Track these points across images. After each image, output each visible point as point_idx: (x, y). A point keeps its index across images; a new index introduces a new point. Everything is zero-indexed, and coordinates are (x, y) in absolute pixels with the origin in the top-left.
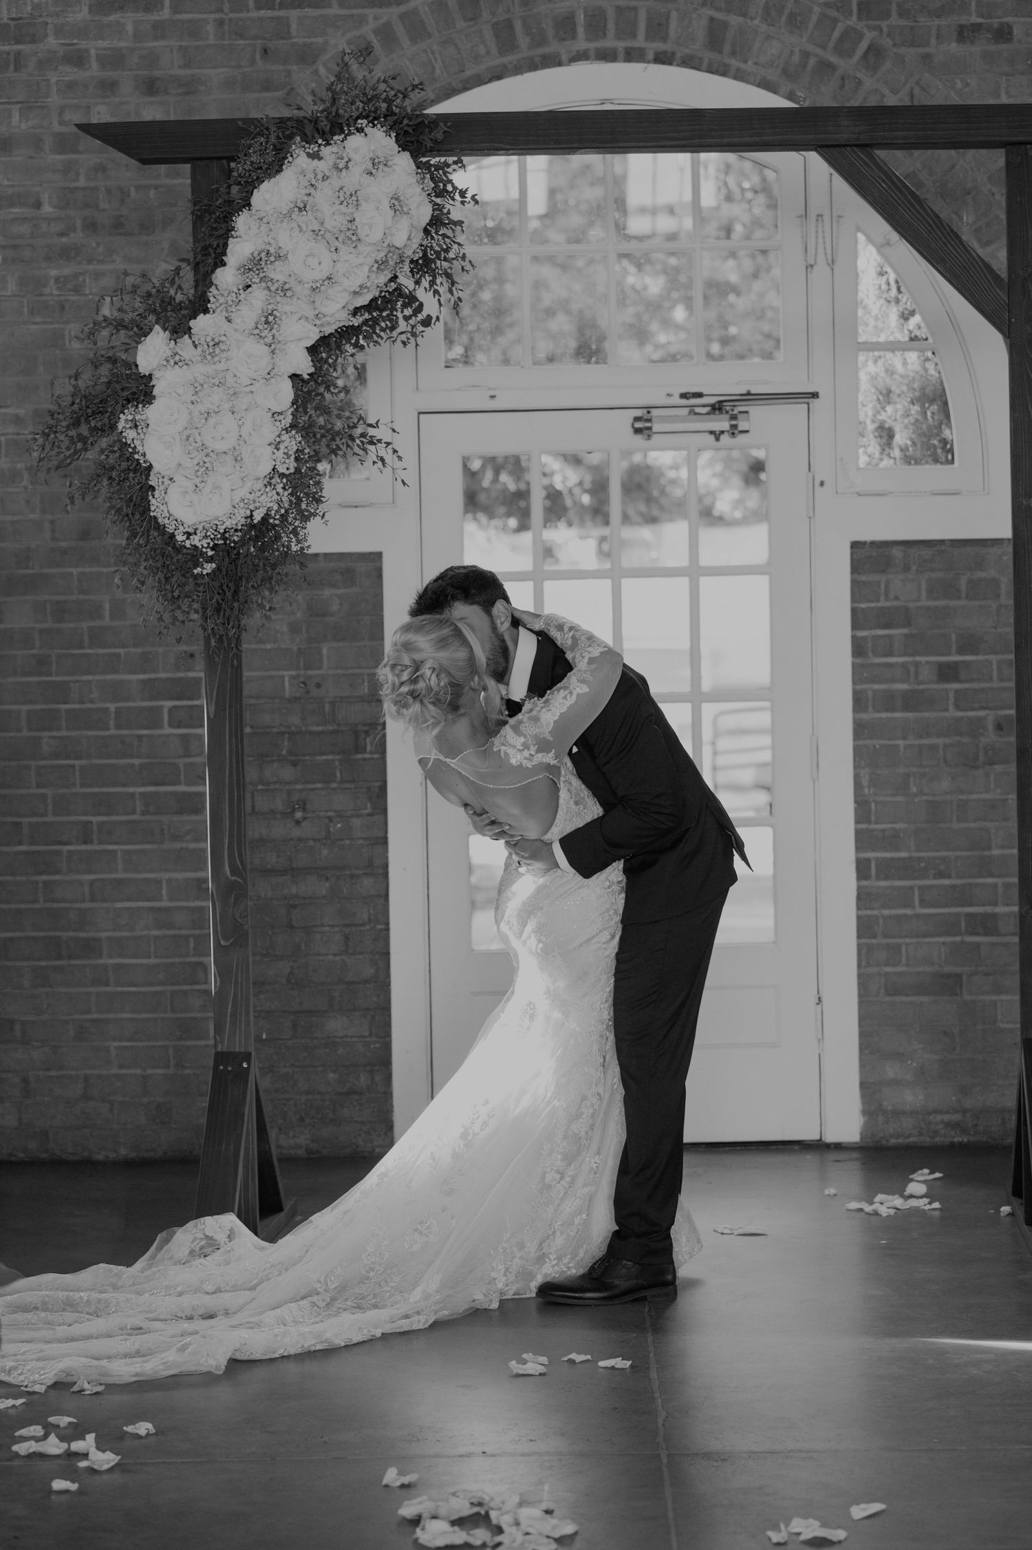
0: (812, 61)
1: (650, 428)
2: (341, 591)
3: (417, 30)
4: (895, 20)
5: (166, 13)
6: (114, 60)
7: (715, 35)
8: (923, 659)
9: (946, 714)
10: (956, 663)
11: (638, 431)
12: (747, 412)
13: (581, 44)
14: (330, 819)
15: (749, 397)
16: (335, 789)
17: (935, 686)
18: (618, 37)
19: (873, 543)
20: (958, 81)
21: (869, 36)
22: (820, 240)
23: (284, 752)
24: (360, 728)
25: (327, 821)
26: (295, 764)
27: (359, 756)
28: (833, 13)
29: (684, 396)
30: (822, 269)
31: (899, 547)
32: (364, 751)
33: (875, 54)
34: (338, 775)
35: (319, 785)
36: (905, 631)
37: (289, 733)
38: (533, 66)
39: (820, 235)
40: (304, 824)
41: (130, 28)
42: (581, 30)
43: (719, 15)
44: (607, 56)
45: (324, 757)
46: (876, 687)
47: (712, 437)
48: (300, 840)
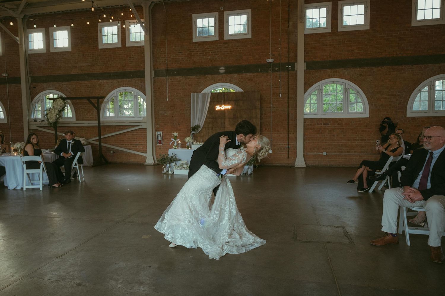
0: (237, 82)
3: (208, 80)
4: (244, 79)
5: (190, 80)
6: (186, 83)
7: (230, 80)
28: (239, 79)
33: (242, 81)
38: (217, 83)
41: (187, 81)
42: (220, 80)
44: (222, 82)
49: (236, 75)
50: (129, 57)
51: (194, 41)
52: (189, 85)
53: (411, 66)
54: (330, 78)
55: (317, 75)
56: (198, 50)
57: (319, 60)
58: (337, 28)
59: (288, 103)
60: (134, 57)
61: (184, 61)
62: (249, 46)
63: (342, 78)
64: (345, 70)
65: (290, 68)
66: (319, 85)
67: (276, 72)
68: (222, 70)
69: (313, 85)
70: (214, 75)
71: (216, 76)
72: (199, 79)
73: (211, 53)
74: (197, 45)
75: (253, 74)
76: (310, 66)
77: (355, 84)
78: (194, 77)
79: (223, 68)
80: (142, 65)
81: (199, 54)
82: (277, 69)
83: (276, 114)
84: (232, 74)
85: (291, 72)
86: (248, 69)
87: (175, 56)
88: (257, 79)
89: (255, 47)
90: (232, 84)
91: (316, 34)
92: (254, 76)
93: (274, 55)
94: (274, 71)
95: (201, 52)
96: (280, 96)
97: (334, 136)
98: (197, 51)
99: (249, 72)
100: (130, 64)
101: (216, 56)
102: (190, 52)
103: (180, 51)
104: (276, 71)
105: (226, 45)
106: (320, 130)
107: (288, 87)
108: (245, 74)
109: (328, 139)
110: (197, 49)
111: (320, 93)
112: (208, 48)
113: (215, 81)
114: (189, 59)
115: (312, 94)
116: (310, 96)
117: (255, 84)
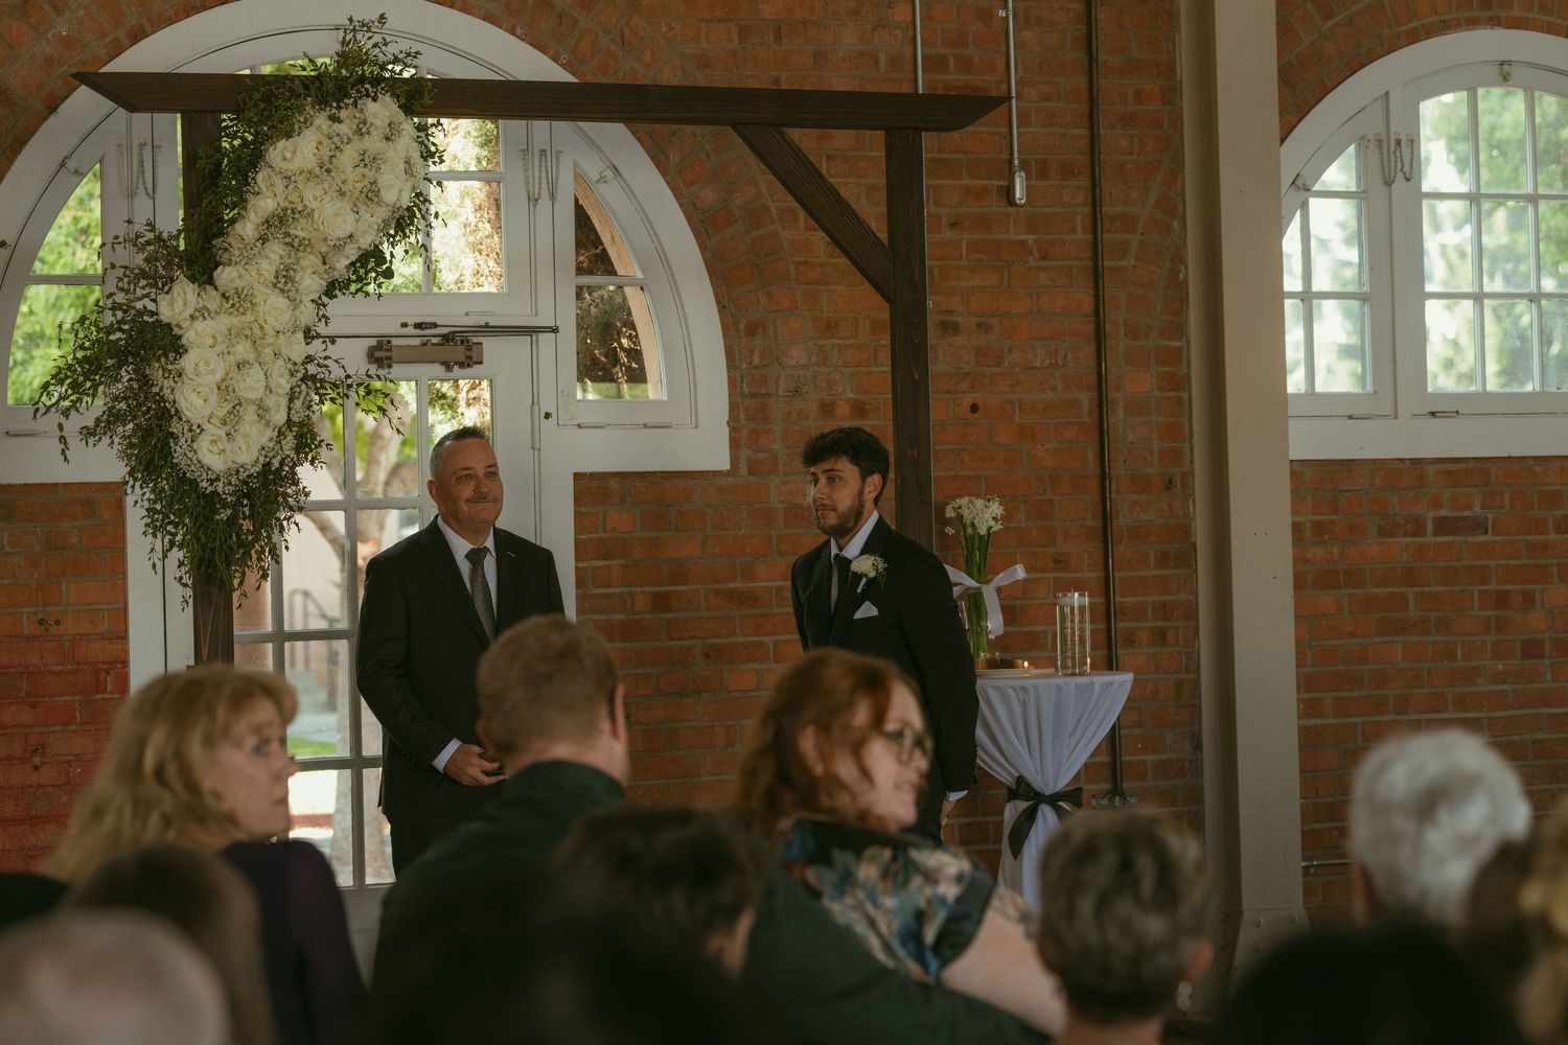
1: (390, 358)
2: (80, 523)
8: (639, 589)
9: (659, 644)
10: (668, 593)
11: (375, 361)
12: (481, 344)
14: (68, 762)
15: (484, 329)
16: (75, 731)
17: (649, 616)
19: (592, 474)
20: (664, 24)
22: (544, 174)
23: (23, 693)
24: (100, 666)
25: (66, 765)
26: (33, 706)
27: (99, 696)
29: (418, 326)
31: (615, 479)
32: (105, 691)
34: (78, 716)
35: (58, 728)
36: (621, 562)
37: (27, 673)
39: (543, 169)
40: (42, 770)
45: (64, 698)
46: (596, 617)
47: (443, 368)
48: (39, 786)
54: (1472, 23)
59: (1096, 275)
66: (1387, 93)
83: (974, 408)
96: (1019, 193)
97: (1531, 649)
106: (1411, 593)
107: (1092, 101)
109: (1483, 687)
111: (1396, 183)
115: (1314, 189)
116: (1304, 206)
117: (736, 38)
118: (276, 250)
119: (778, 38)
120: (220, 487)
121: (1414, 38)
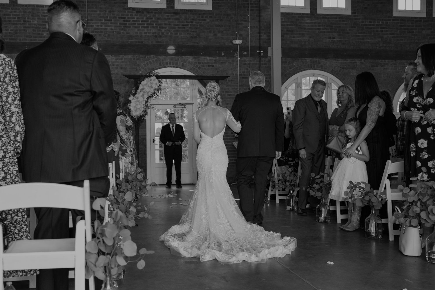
0: (193, 68)
3: (151, 63)
4: (202, 64)
5: (123, 60)
6: (118, 65)
7: (183, 65)
11: (174, 107)
13: (168, 65)
15: (186, 104)
18: (172, 65)
21: (199, 66)
28: (195, 63)
29: (179, 103)
30: (194, 90)
33: (199, 67)
38: (163, 68)
39: (194, 87)
41: (119, 62)
42: (168, 64)
43: (183, 63)
44: (171, 67)
47: (182, 108)
49: (190, 59)
50: (22, 21)
51: (129, 6)
52: (121, 68)
53: (394, 61)
54: (310, 69)
55: (294, 64)
56: (136, 19)
57: (296, 46)
58: (316, 9)
60: (32, 20)
61: (115, 33)
62: (208, 20)
63: (323, 70)
64: (326, 61)
65: (262, 54)
66: (298, 78)
67: (245, 58)
68: (171, 50)
69: (290, 77)
70: (160, 57)
71: (162, 57)
72: (137, 61)
73: (155, 25)
74: (135, 12)
75: (214, 59)
76: (286, 53)
77: (338, 78)
78: (130, 57)
79: (173, 48)
80: (45, 34)
81: (137, 25)
82: (245, 53)
84: (187, 57)
85: (263, 59)
86: (207, 51)
87: (99, 24)
88: (220, 65)
89: (217, 23)
90: (185, 69)
91: (292, 14)
92: (215, 61)
93: (240, 35)
94: (241, 55)
95: (140, 23)
98: (135, 21)
99: (210, 55)
100: (24, 30)
101: (163, 30)
102: (124, 21)
103: (108, 19)
104: (245, 56)
105: (177, 16)
108: (203, 57)
110: (134, 18)
111: (299, 88)
112: (152, 18)
113: (160, 64)
114: (122, 31)
115: (289, 88)
116: (287, 90)
117: (217, 72)
118: (142, 93)
119: (222, 72)
120: (135, 117)
121: (302, 71)
